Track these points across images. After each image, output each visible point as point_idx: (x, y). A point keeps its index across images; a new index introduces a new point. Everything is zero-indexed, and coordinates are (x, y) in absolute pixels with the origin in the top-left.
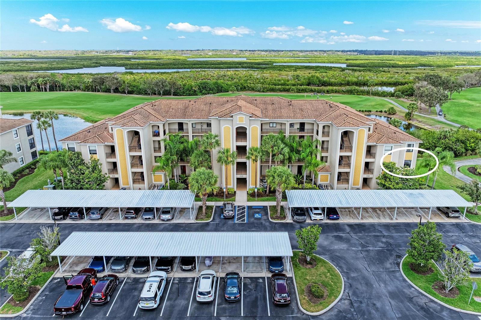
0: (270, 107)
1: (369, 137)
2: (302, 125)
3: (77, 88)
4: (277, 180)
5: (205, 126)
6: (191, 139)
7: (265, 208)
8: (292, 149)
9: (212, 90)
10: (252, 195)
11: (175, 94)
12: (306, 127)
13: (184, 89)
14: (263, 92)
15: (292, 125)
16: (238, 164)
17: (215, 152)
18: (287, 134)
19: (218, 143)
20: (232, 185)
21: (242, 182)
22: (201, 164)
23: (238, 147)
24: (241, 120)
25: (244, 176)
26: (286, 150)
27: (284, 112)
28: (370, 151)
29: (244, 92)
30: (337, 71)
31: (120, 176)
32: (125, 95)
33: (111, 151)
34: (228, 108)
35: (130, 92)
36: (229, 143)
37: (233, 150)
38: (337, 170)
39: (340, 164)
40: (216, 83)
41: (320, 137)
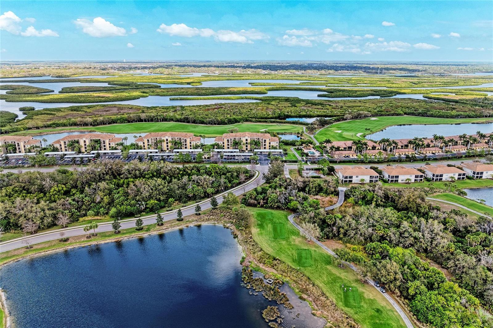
0: (253, 135)
1: (269, 141)
2: (258, 139)
3: (172, 120)
4: (252, 148)
5: (240, 139)
6: (237, 141)
11: (218, 124)
13: (221, 121)
14: (256, 122)
15: (256, 138)
16: (246, 146)
17: (242, 143)
18: (255, 140)
20: (245, 150)
21: (247, 149)
22: (240, 145)
24: (247, 138)
26: (255, 143)
27: (255, 136)
28: (270, 143)
29: (247, 123)
30: (303, 105)
31: (225, 148)
32: (197, 124)
33: (223, 143)
34: (244, 135)
35: (199, 123)
36: (245, 142)
37: (245, 143)
38: (264, 147)
39: (264, 146)
40: (234, 119)
41: (261, 141)
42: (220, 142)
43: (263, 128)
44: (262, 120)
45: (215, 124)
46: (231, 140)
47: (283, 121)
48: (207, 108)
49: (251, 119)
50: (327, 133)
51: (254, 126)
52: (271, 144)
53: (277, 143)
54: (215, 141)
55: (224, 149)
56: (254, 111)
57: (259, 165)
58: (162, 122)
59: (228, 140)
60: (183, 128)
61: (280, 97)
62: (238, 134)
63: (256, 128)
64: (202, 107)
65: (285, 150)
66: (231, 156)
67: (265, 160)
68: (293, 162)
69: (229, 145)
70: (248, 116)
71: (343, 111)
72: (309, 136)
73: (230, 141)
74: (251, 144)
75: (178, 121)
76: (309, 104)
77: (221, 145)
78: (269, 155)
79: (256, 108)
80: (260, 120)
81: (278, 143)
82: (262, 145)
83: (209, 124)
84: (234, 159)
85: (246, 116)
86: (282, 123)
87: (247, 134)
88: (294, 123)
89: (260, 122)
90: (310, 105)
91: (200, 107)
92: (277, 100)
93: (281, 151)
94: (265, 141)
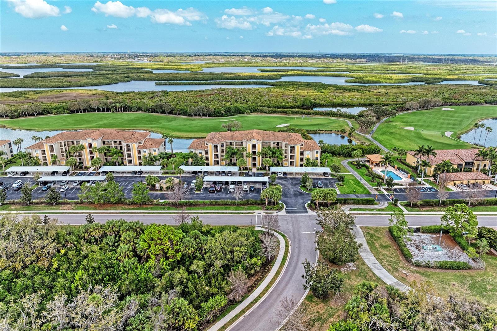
0: (265, 136)
1: (301, 148)
2: (278, 143)
4: (266, 162)
5: (240, 143)
6: (235, 148)
7: (263, 173)
8: (273, 153)
9: (234, 113)
10: (258, 169)
12: (280, 144)
13: (215, 112)
15: (274, 143)
16: (253, 158)
17: (245, 153)
18: (272, 147)
19: (246, 150)
20: (251, 166)
21: (254, 165)
22: (240, 157)
23: (253, 152)
24: (254, 142)
25: (255, 163)
26: (271, 153)
27: (271, 138)
28: (302, 154)
29: (256, 114)
30: (332, 90)
31: (209, 162)
32: (176, 116)
33: (207, 153)
34: (249, 136)
35: (179, 114)
36: (250, 150)
37: (251, 152)
38: (290, 160)
39: (291, 158)
40: (236, 107)
41: (284, 148)
42: (200, 151)
43: (281, 121)
44: (279, 110)
45: (204, 115)
46: (222, 146)
47: (310, 111)
48: (200, 94)
49: (261, 108)
50: (392, 131)
51: (267, 119)
52: (306, 156)
53: (317, 152)
54: (190, 148)
55: (208, 165)
56: (265, 98)
57: (283, 212)
58: (124, 113)
59: (216, 147)
60: (151, 122)
61: (298, 82)
62: (237, 134)
63: (270, 122)
64: (194, 92)
65: (336, 169)
66: (221, 183)
67: (295, 195)
68: (362, 204)
69: (218, 157)
70: (257, 103)
71: (394, 99)
72: (364, 137)
73: (219, 148)
74: (264, 155)
75: (148, 110)
76: (339, 89)
77: (202, 158)
78: (305, 181)
79: (269, 95)
80: (275, 109)
81: (319, 152)
82: (286, 157)
83: (195, 115)
84: (226, 191)
85: (254, 104)
86: (310, 114)
87: (254, 134)
88: (328, 114)
89: (275, 112)
90: (342, 91)
91: (192, 93)
92: (295, 85)
93: (328, 170)
94: (292, 148)
